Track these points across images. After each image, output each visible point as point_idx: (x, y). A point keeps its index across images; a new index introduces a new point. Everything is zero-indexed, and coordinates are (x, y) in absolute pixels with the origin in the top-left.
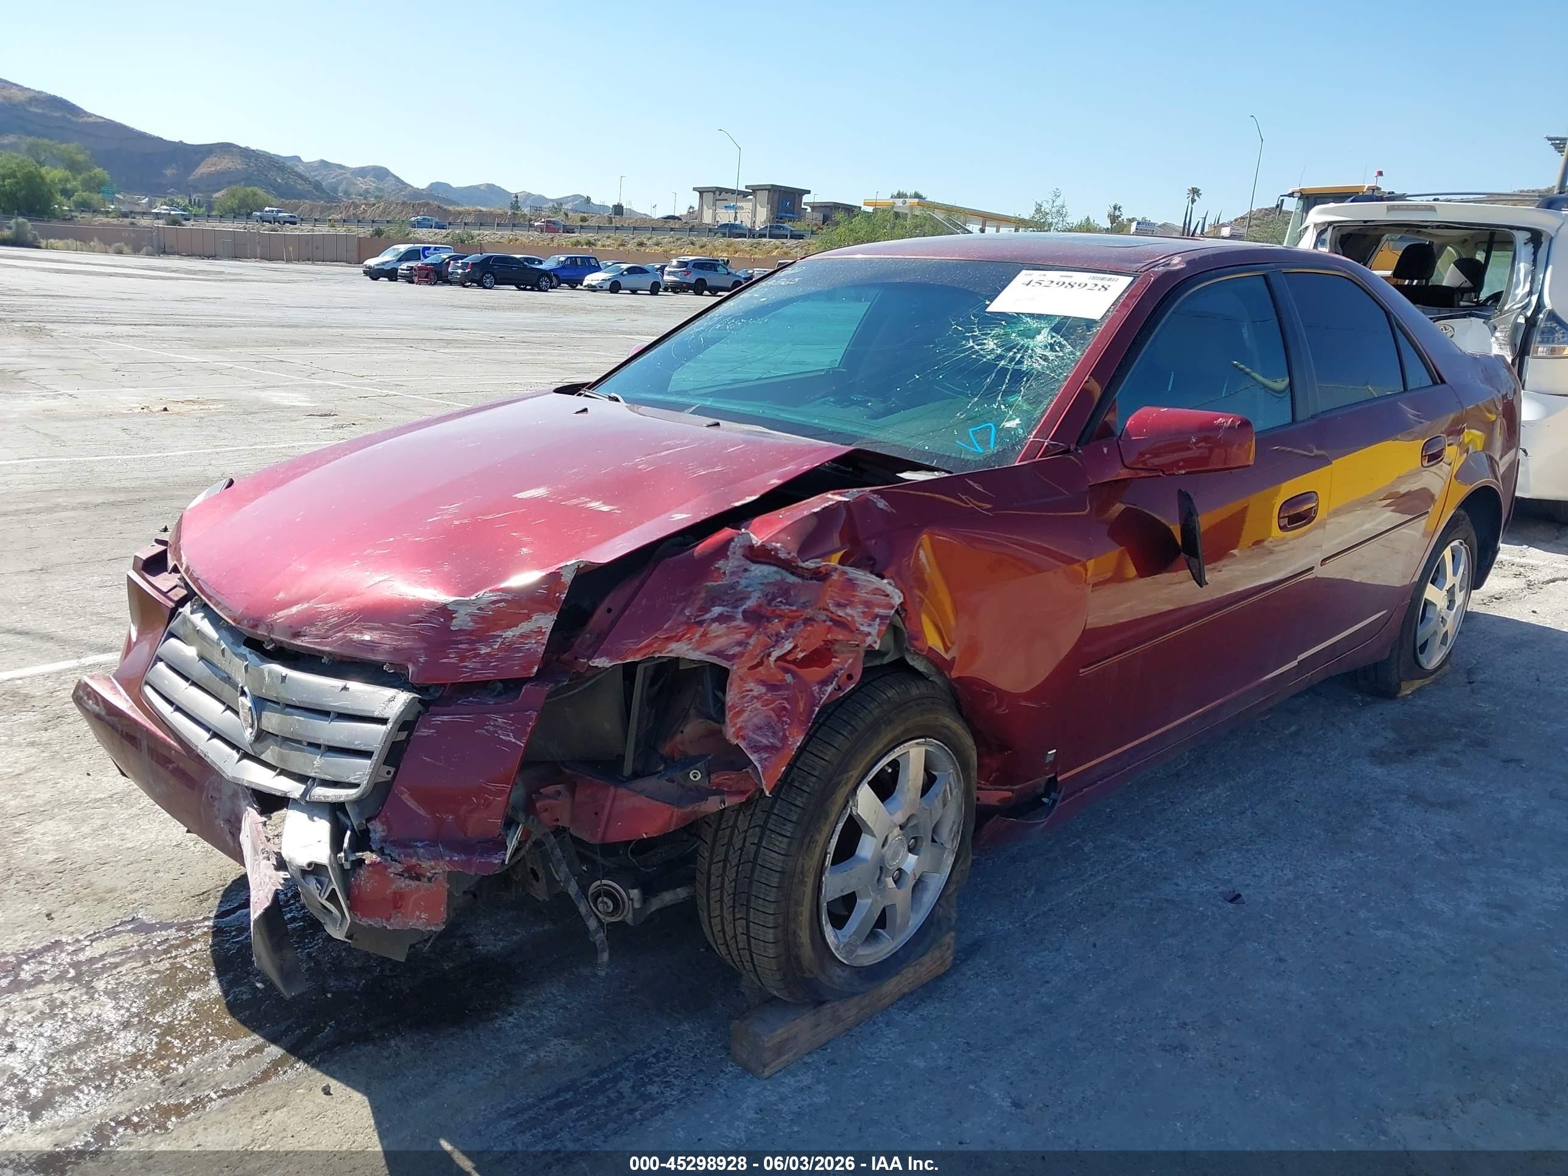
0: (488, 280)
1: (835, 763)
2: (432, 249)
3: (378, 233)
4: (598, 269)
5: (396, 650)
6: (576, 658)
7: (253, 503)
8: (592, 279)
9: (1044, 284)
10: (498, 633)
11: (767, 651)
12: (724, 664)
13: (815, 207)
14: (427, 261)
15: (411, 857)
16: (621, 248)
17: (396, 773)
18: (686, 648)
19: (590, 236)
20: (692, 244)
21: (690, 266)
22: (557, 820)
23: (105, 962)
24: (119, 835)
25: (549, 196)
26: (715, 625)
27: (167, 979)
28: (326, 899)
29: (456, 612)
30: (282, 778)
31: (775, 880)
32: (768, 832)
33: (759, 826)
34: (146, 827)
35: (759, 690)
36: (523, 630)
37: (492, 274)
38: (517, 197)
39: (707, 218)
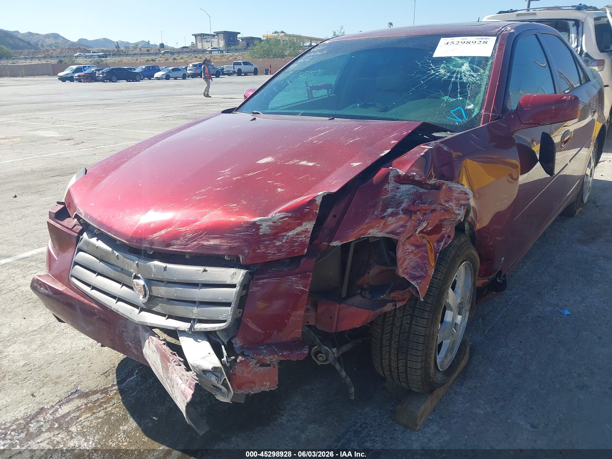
0: (114, 78)
1: (442, 280)
2: (87, 67)
3: (61, 62)
4: (159, 70)
5: (231, 248)
6: (321, 243)
7: (107, 179)
8: (157, 75)
9: (455, 43)
10: (284, 234)
11: (416, 228)
12: (395, 237)
13: (243, 39)
14: (86, 72)
15: (260, 355)
16: (166, 61)
17: (243, 311)
18: (376, 231)
19: (153, 57)
20: (196, 57)
21: (198, 66)
22: (308, 322)
23: (72, 416)
24: (52, 347)
25: (131, 42)
26: (390, 218)
27: (107, 420)
28: (221, 385)
29: (261, 225)
30: (170, 320)
31: (421, 340)
32: (415, 317)
33: (409, 315)
34: (64, 342)
35: (411, 248)
36: (298, 231)
37: (115, 76)
38: (118, 43)
39: (200, 47)
